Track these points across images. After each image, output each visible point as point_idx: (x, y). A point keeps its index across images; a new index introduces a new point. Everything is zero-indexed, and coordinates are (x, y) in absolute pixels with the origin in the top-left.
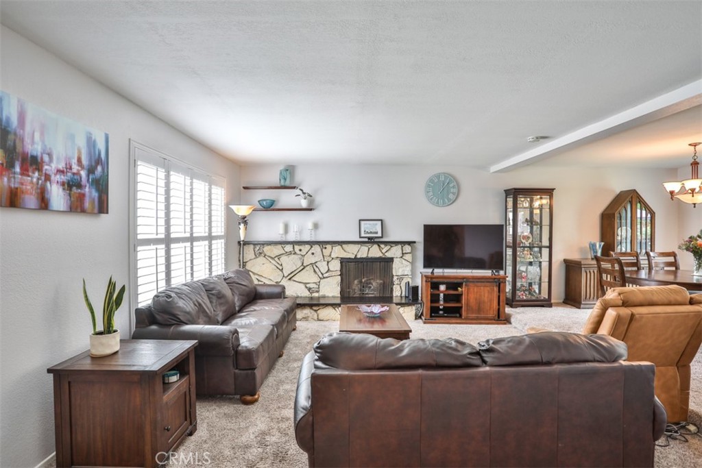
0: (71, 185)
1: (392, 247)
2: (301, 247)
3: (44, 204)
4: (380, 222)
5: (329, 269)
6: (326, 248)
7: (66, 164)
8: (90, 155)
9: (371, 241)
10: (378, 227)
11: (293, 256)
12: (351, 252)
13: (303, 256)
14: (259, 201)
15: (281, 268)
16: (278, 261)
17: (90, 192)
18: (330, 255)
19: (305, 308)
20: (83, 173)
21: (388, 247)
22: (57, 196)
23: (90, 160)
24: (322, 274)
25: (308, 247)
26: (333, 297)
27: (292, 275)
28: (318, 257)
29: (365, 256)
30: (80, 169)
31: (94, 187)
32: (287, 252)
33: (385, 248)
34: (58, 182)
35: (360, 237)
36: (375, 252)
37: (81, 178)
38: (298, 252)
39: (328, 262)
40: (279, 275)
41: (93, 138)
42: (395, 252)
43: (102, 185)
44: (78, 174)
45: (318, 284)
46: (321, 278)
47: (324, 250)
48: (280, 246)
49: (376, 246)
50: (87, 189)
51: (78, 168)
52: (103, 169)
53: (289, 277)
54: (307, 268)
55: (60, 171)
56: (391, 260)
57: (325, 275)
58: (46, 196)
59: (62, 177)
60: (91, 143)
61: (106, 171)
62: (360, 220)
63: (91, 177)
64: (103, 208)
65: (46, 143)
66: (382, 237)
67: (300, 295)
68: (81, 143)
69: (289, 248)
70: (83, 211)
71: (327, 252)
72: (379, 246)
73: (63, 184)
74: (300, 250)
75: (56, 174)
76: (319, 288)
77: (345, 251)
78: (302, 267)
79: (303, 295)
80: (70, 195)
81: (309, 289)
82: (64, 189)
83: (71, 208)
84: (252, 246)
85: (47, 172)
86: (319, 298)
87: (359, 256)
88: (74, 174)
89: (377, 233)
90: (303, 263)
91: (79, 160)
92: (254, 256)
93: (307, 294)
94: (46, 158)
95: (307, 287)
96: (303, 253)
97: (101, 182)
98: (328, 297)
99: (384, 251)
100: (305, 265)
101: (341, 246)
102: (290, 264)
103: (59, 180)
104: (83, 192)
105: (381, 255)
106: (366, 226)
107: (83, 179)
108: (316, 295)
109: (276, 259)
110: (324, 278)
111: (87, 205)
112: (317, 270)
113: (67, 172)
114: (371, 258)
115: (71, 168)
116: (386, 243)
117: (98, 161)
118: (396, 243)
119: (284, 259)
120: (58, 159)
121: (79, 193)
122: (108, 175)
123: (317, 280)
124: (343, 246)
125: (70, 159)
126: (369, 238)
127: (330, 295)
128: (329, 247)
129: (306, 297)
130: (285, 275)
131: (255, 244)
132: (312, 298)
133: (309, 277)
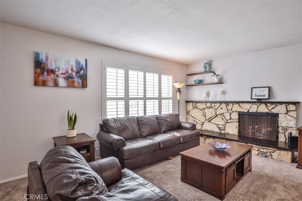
0: (69, 78)
1: (277, 105)
2: (215, 104)
3: (56, 84)
4: (268, 88)
5: (231, 118)
6: (229, 105)
7: (66, 71)
8: (77, 67)
9: (260, 101)
10: (266, 92)
11: (211, 109)
12: (245, 108)
13: (216, 109)
14: (194, 81)
15: (204, 115)
16: (204, 112)
17: (77, 80)
18: (232, 110)
19: (211, 138)
20: (74, 74)
21: (274, 106)
22: (62, 82)
23: (77, 69)
24: (227, 120)
25: (218, 104)
26: (233, 135)
27: (210, 119)
28: (224, 110)
29: (255, 111)
30: (72, 72)
31: (80, 78)
32: (208, 107)
33: (271, 107)
34: (62, 77)
35: (251, 99)
36: (263, 109)
37: (73, 75)
38: (213, 107)
39: (230, 114)
40: (204, 119)
41: (79, 61)
42: (280, 109)
43: (84, 77)
44: (71, 74)
45: (224, 126)
46: (226, 123)
47: (228, 106)
48: (204, 104)
49: (263, 105)
50: (76, 79)
51: (71, 72)
52: (84, 72)
53: (208, 120)
54: (219, 116)
55: (62, 74)
56: (277, 115)
57: (229, 121)
58: (57, 82)
59: (64, 75)
60: (78, 63)
61: (85, 72)
62: (252, 88)
63: (78, 75)
64: (84, 85)
65: (57, 65)
66: (269, 99)
67: (214, 131)
68: (73, 63)
69: (209, 105)
70: (74, 87)
71: (229, 107)
72: (266, 104)
73: (64, 78)
74: (214, 106)
75: (61, 75)
76: (225, 128)
77: (241, 107)
78: (216, 115)
79: (216, 131)
80: (67, 81)
81: (219, 128)
82: (65, 79)
83: (68, 86)
84: (191, 103)
85: (57, 74)
86: (225, 134)
87: (250, 111)
88: (69, 74)
89: (265, 96)
90: (216, 114)
91: (72, 69)
92: (193, 108)
93: (218, 130)
94: (57, 70)
95: (218, 127)
96: (216, 107)
97: (83, 76)
98: (230, 134)
99: (270, 108)
100: (217, 114)
101: (239, 104)
102: (210, 113)
103: (63, 77)
104: (74, 80)
105: (267, 111)
106: (256, 91)
107: (74, 76)
108: (223, 132)
109: (203, 110)
110: (228, 123)
111: (76, 84)
112: (223, 118)
113: (66, 74)
114: (260, 113)
115: (68, 72)
116: (272, 103)
117: (82, 69)
118: (281, 103)
119: (207, 111)
120: (62, 70)
121: (72, 81)
122: (87, 74)
123: (224, 123)
124: (240, 104)
125: (68, 69)
126: (258, 99)
127: (232, 133)
128: (231, 105)
129: (218, 132)
130: (207, 119)
131: (193, 102)
132: (221, 134)
133: (219, 121)
